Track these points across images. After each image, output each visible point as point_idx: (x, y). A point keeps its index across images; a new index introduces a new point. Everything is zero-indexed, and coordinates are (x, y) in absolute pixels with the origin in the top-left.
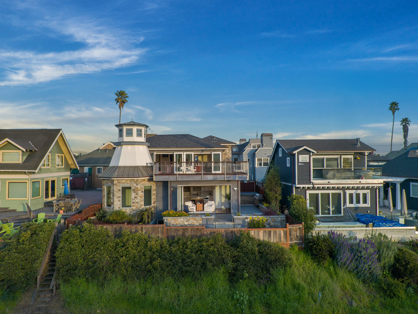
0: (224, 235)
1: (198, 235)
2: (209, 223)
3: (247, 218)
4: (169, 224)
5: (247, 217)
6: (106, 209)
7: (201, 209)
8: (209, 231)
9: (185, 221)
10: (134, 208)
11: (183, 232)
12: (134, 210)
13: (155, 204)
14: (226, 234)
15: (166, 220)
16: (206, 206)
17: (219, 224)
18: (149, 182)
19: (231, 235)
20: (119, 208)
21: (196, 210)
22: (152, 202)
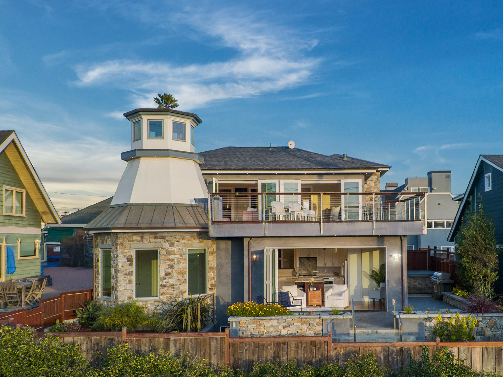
0: (380, 357)
1: (314, 360)
2: (338, 332)
3: (429, 319)
4: (243, 333)
5: (430, 315)
6: (101, 302)
7: (319, 301)
8: (342, 350)
9: (281, 327)
10: (164, 298)
11: (274, 352)
12: (164, 303)
13: (214, 291)
14: (386, 357)
15: (236, 324)
16: (330, 295)
17: (364, 333)
18: (201, 240)
19: (399, 358)
20: (130, 298)
21: (307, 304)
22: (208, 286)
